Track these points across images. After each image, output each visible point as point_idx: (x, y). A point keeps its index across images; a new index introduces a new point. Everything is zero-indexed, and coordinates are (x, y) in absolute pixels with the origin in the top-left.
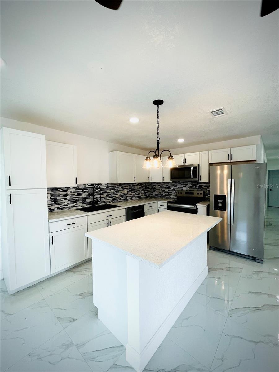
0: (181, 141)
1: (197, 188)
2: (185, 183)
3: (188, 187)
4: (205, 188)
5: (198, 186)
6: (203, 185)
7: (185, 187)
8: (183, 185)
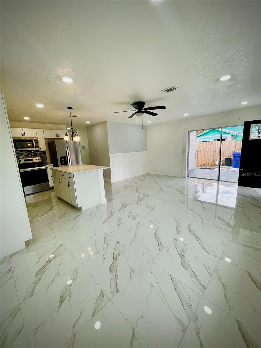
0: (27, 118)
1: (33, 156)
2: (21, 152)
3: (25, 156)
4: (40, 155)
5: (33, 154)
6: (37, 153)
7: (21, 155)
8: (19, 154)
